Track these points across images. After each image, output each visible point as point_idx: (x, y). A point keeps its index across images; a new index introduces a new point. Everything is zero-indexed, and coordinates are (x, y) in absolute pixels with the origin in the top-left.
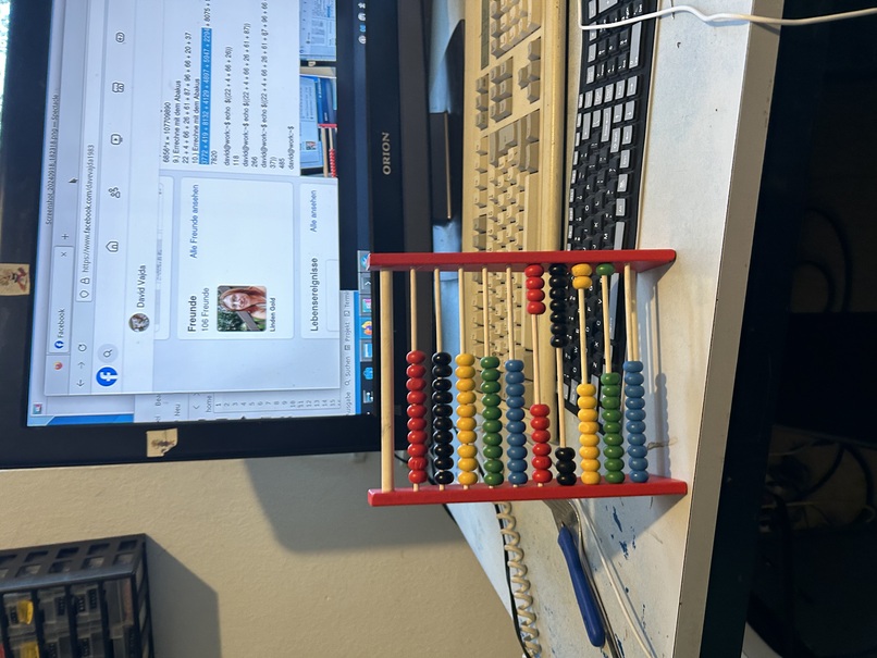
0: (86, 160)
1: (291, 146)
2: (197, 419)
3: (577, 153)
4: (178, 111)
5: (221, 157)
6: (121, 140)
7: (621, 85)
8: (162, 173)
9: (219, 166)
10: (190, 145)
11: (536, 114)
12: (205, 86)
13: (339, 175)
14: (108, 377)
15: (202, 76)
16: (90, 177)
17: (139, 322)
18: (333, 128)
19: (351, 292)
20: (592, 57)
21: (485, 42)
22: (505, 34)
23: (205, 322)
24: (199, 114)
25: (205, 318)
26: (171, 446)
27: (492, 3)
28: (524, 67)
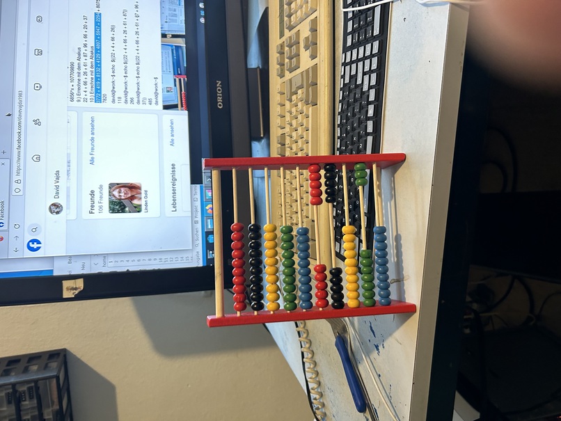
0: (17, 101)
1: (156, 90)
2: (97, 272)
3: (341, 92)
4: (79, 67)
5: (109, 98)
6: (41, 87)
7: (368, 47)
8: (70, 109)
9: (108, 104)
10: (88, 90)
11: (315, 68)
12: (97, 51)
13: (188, 109)
14: (35, 246)
15: (95, 44)
16: (20, 112)
17: (56, 208)
18: (184, 78)
19: (198, 186)
20: (350, 29)
21: (282, 21)
22: (294, 15)
23: (101, 207)
24: (94, 70)
25: (100, 204)
26: (79, 290)
28: (306, 36)
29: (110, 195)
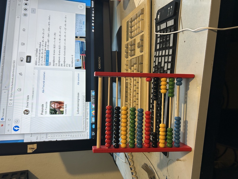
0: (13, 65)
1: (72, 60)
2: (43, 141)
3: (154, 68)
4: (40, 51)
5: (52, 64)
6: (23, 59)
7: (167, 51)
8: (35, 68)
9: (51, 66)
10: (43, 60)
11: (142, 56)
13: (86, 69)
16: (13, 69)
17: (26, 112)
18: (84, 56)
19: (89, 102)
20: (158, 42)
21: (127, 34)
22: (133, 32)
23: (46, 112)
25: (46, 110)
26: (35, 149)
27: (130, 23)
28: (138, 42)
29: (50, 106)
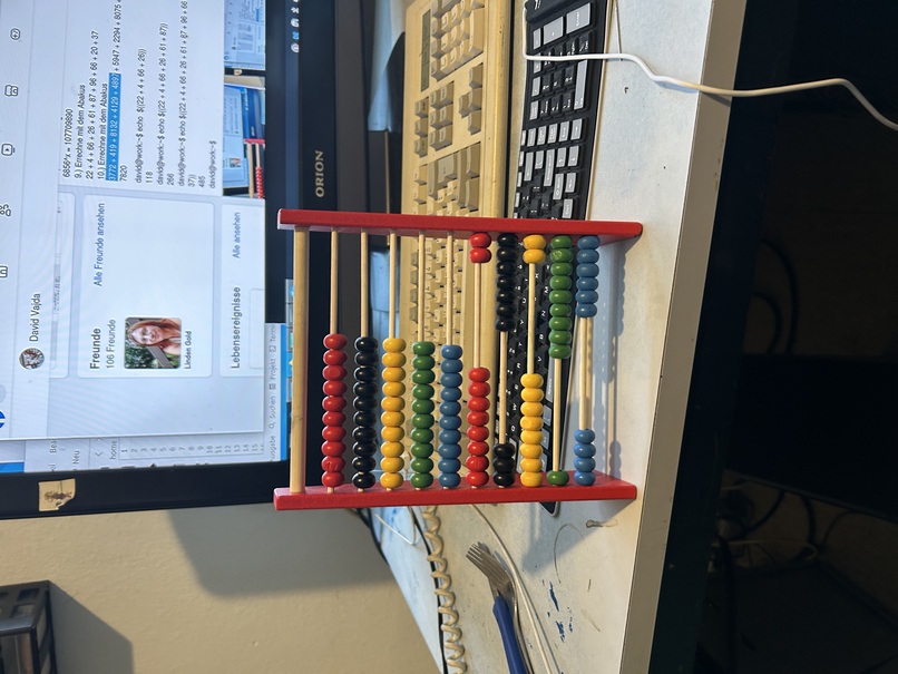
1: (213, 162)
2: (99, 467)
3: (518, 194)
4: (81, 120)
5: (132, 173)
6: (13, 150)
7: (565, 126)
8: (61, 189)
9: (129, 182)
10: (95, 159)
11: (477, 147)
12: (114, 92)
13: (266, 195)
15: (111, 81)
17: (32, 358)
18: (260, 145)
19: (278, 326)
20: (536, 92)
21: (425, 62)
22: (446, 56)
23: (110, 358)
24: (106, 124)
25: (110, 353)
26: (67, 499)
27: (433, 20)
28: (464, 93)
29: (127, 338)
